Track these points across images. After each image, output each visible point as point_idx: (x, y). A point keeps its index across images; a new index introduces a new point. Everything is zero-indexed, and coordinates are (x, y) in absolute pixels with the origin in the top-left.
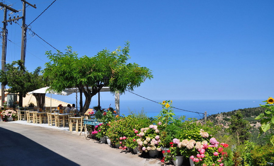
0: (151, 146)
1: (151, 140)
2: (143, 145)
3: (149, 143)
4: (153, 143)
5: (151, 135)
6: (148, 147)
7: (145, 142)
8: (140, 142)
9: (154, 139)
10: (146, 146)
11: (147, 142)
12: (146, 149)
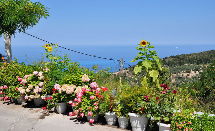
0: (34, 94)
1: (34, 87)
2: (26, 93)
3: (32, 90)
4: (35, 91)
5: (34, 82)
6: (31, 95)
7: (28, 90)
8: (22, 90)
9: (37, 86)
10: (29, 94)
11: (30, 89)
12: (29, 98)
